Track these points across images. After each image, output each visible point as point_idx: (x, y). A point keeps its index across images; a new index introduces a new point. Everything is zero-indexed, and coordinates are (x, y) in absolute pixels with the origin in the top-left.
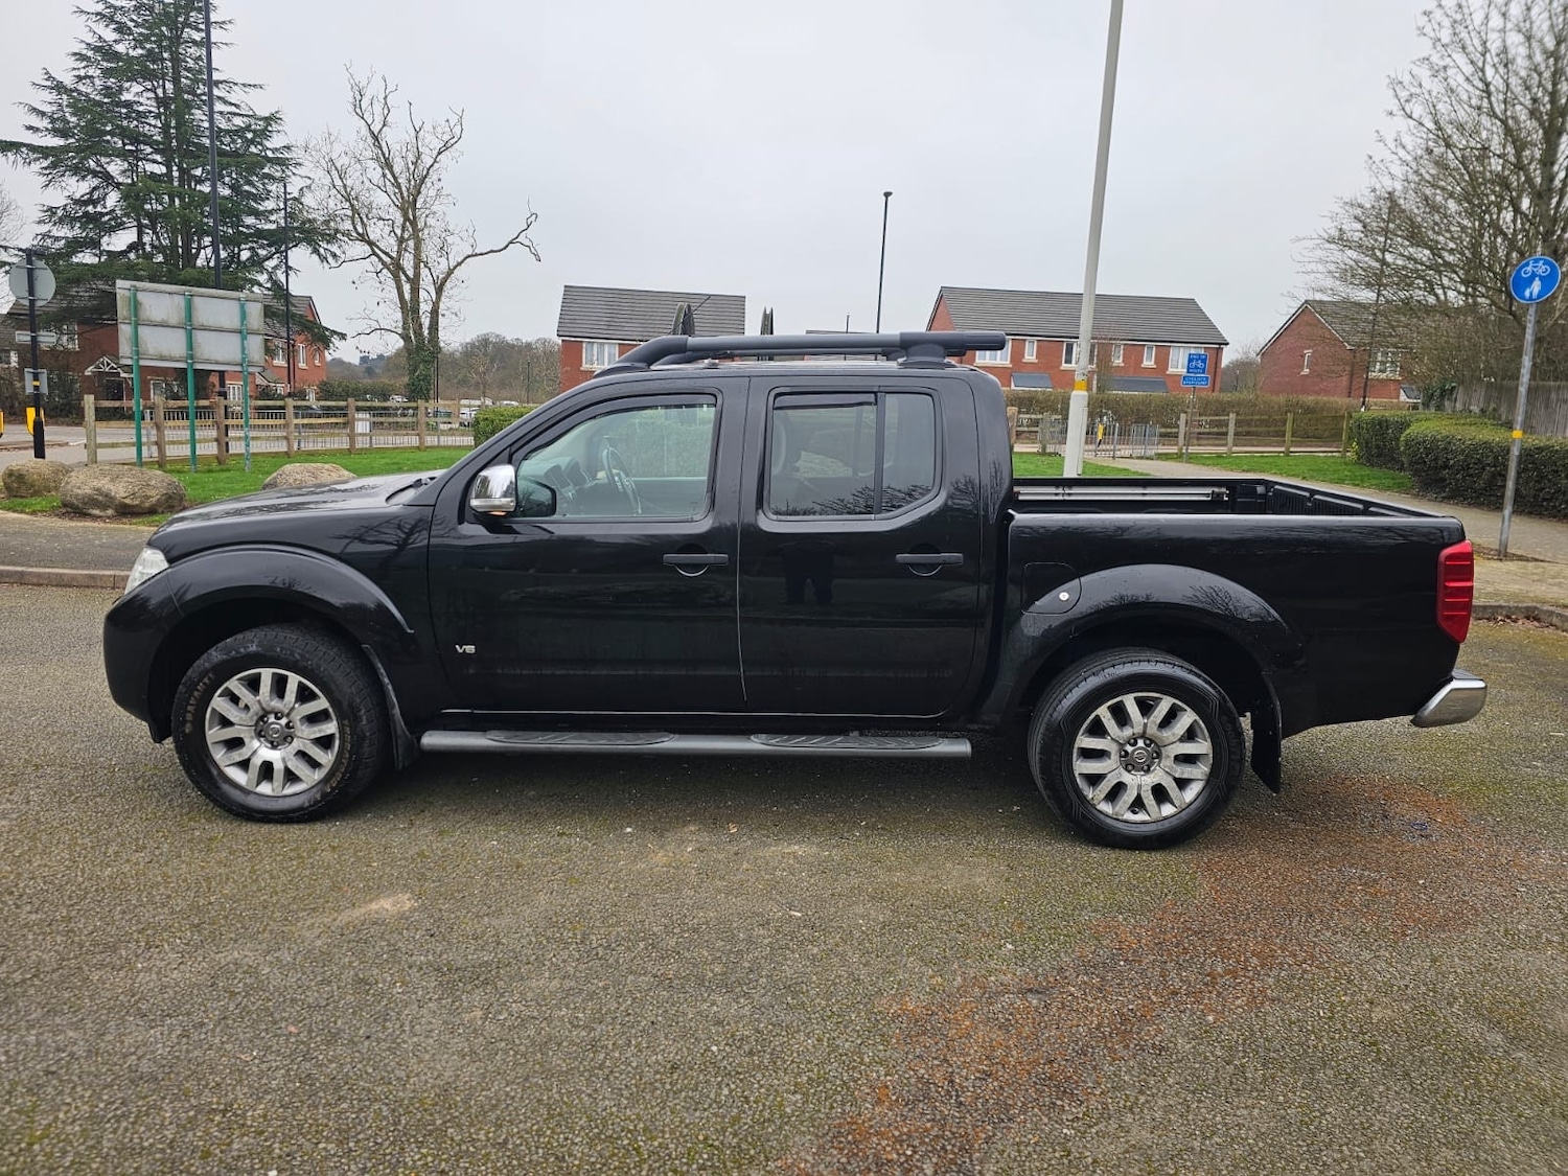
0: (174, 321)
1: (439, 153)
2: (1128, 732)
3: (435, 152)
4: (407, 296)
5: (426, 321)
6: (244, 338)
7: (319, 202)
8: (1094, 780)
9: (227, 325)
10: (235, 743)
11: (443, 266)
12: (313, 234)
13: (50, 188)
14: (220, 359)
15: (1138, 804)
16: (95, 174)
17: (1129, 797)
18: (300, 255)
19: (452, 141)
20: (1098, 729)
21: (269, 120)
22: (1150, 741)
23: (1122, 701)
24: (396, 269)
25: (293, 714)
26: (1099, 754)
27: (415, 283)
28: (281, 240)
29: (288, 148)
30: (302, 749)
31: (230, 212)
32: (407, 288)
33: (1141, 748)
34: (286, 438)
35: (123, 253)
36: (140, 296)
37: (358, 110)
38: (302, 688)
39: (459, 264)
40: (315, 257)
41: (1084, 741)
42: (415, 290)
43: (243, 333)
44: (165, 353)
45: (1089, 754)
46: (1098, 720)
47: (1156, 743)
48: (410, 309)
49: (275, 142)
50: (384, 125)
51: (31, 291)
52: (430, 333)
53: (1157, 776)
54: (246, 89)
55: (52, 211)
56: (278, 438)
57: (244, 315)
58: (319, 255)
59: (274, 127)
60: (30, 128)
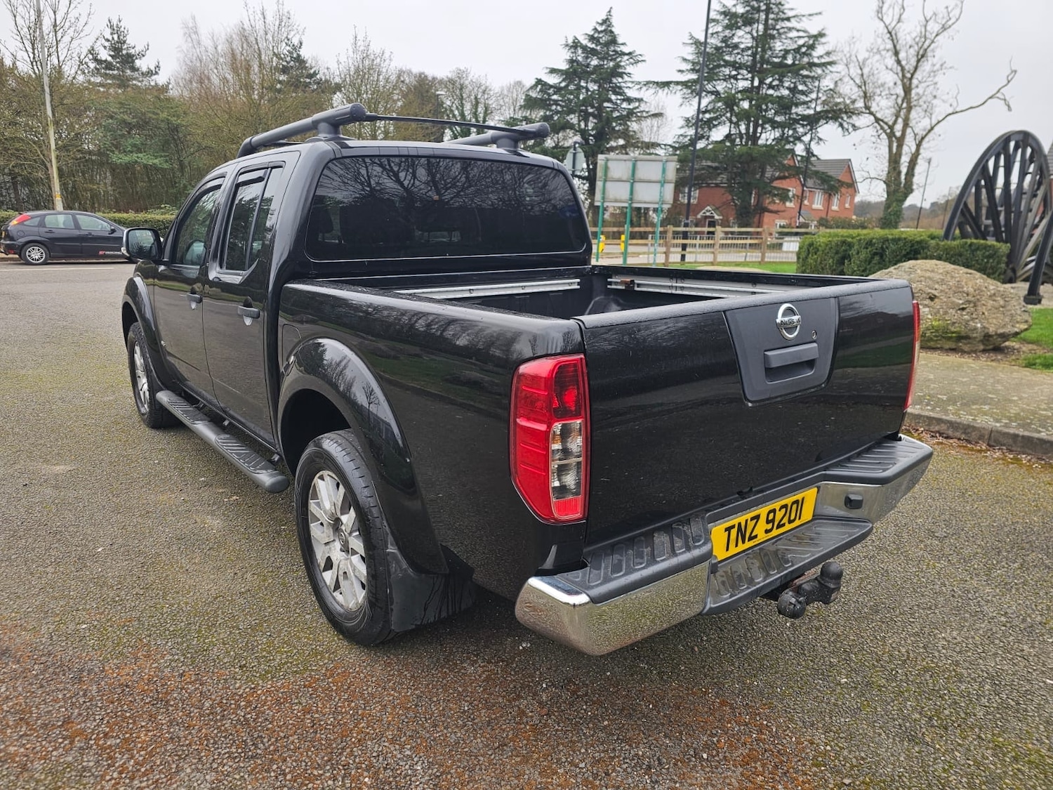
0: (625, 178)
1: (937, 35)
3: (934, 35)
4: (894, 150)
5: (904, 170)
6: (662, 186)
7: (849, 91)
9: (654, 178)
12: (836, 113)
14: (647, 200)
18: (828, 130)
19: (950, 23)
21: (821, 35)
24: (891, 135)
27: (901, 141)
28: (813, 121)
29: (828, 54)
31: (785, 105)
32: (895, 145)
34: (713, 253)
36: (610, 164)
37: (880, 15)
39: (939, 122)
40: (840, 129)
42: (900, 146)
43: (663, 183)
44: (618, 197)
48: (894, 160)
49: (819, 51)
50: (899, 22)
51: (574, 167)
52: (905, 179)
54: (811, 18)
55: (687, 120)
57: (664, 171)
58: (843, 128)
59: (823, 40)
60: (680, 71)
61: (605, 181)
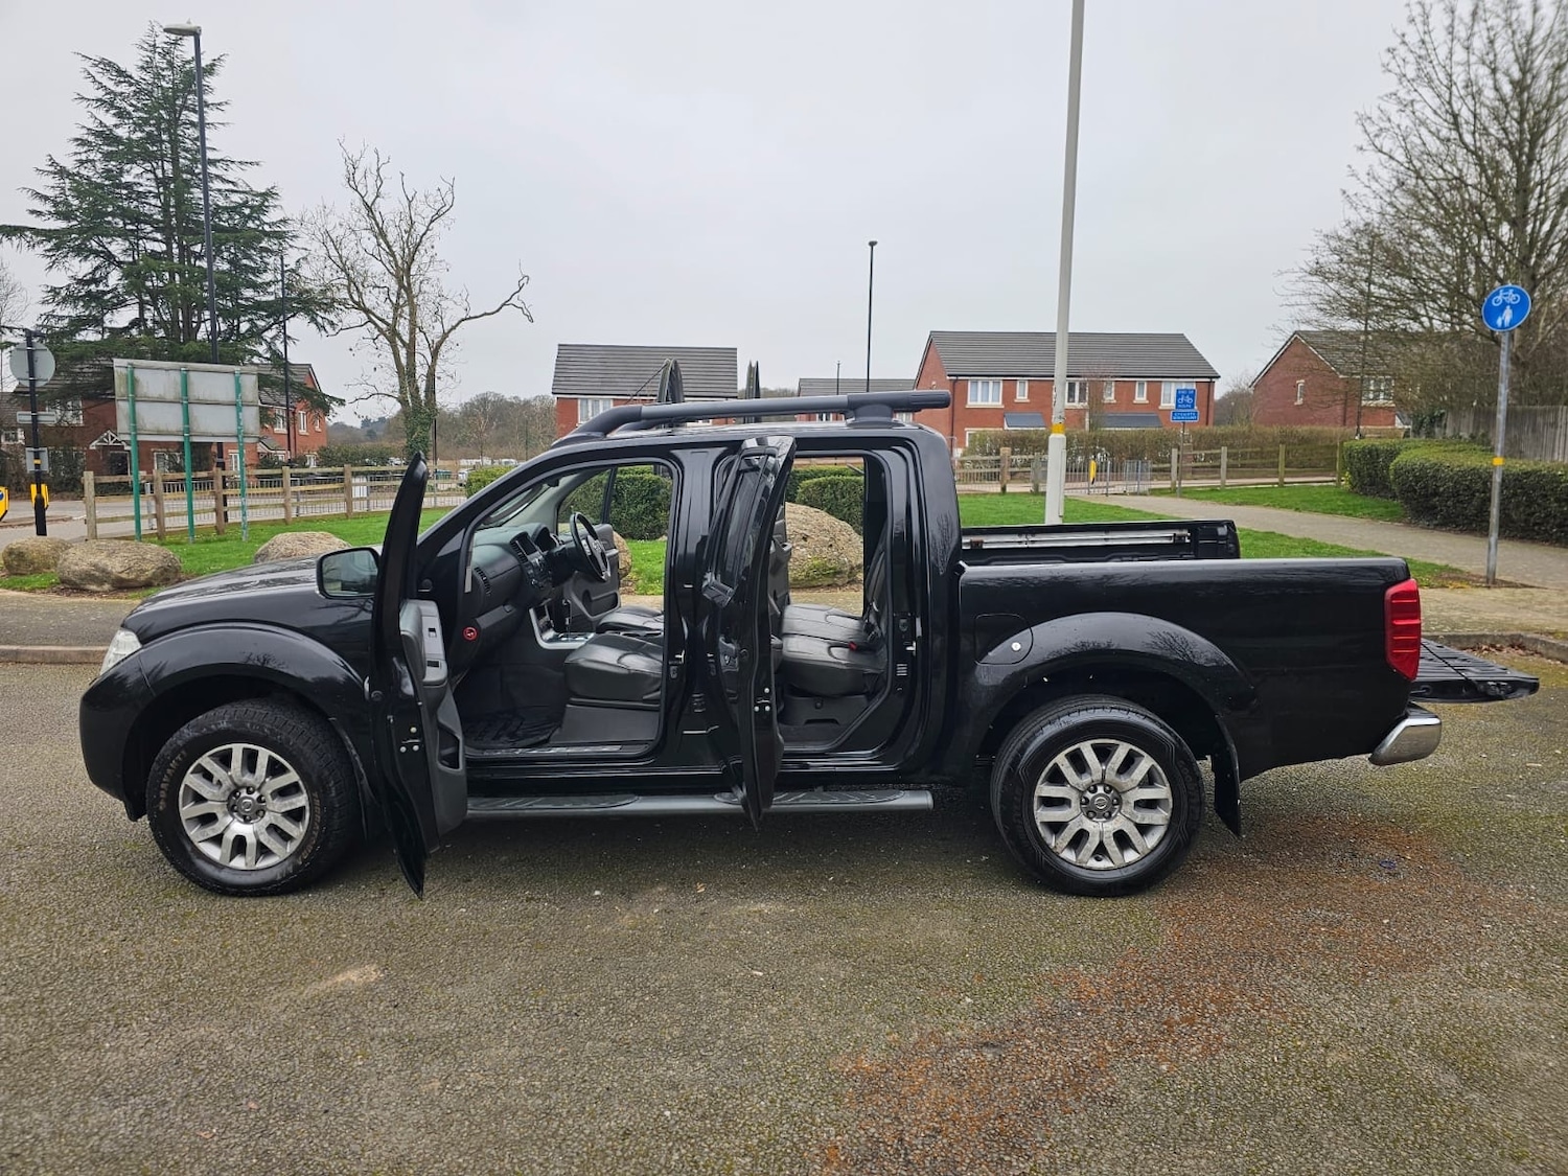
0: (170, 396)
1: (432, 221)
2: (1086, 780)
3: (428, 220)
4: (404, 361)
5: (422, 385)
6: (239, 410)
7: (315, 273)
8: (1057, 828)
9: (222, 397)
10: (208, 819)
11: (438, 330)
12: (310, 304)
13: (54, 270)
14: (216, 431)
15: (1101, 851)
16: (97, 254)
17: (1092, 844)
18: (297, 325)
19: (444, 210)
20: (1057, 778)
21: (267, 195)
22: (1110, 788)
23: (1079, 749)
24: (392, 335)
25: (263, 789)
26: (1062, 802)
27: (411, 348)
28: (279, 311)
29: (284, 221)
30: (274, 822)
31: (228, 286)
32: (403, 352)
33: (1100, 795)
34: (284, 506)
35: (126, 329)
36: (138, 373)
37: (352, 183)
38: (272, 762)
39: (454, 328)
40: (313, 325)
41: (1044, 790)
42: (411, 354)
43: (238, 405)
44: (162, 428)
45: (1049, 802)
46: (1056, 768)
47: (1116, 790)
48: (406, 373)
49: (272, 216)
50: (377, 196)
51: (32, 372)
52: (426, 396)
53: (1119, 823)
54: (243, 167)
55: (55, 291)
56: (276, 506)
57: (238, 389)
58: (317, 324)
59: (271, 202)
60: (33, 212)
61: (134, 401)
